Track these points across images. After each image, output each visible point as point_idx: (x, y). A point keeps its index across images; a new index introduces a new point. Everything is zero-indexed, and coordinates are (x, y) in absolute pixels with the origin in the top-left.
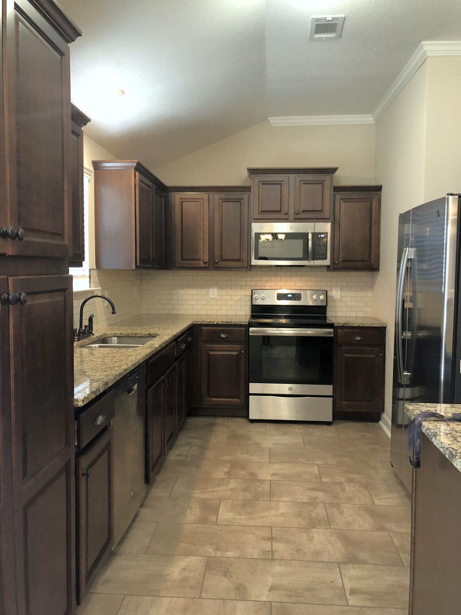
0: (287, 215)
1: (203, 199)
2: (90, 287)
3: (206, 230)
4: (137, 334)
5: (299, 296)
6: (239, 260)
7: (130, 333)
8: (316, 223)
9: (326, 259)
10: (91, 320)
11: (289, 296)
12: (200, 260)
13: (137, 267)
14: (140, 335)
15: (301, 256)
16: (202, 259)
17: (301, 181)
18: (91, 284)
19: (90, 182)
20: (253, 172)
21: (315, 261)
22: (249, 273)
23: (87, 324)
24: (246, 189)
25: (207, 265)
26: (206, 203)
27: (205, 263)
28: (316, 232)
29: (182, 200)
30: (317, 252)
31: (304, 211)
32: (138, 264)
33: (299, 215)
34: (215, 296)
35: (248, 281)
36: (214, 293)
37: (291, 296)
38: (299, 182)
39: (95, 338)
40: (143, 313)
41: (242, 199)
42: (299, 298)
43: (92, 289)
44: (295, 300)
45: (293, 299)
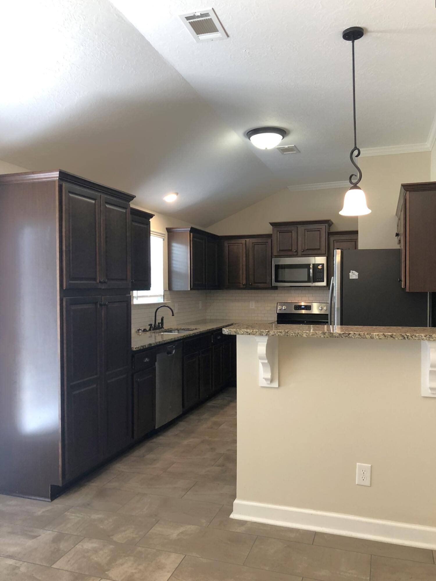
0: (296, 253)
1: (242, 243)
2: (164, 301)
3: (244, 263)
4: (189, 329)
5: (310, 307)
6: (266, 283)
7: (185, 328)
8: (316, 257)
9: (323, 281)
10: (162, 319)
11: (302, 307)
12: (240, 283)
13: (191, 289)
14: (191, 329)
15: (306, 280)
16: (241, 282)
17: (305, 229)
18: (165, 299)
19: (165, 240)
20: (273, 224)
21: (316, 283)
22: (276, 291)
23: (160, 321)
24: (269, 236)
25: (245, 287)
26: (244, 246)
27: (244, 285)
28: (316, 263)
29: (229, 244)
30: (317, 277)
31: (307, 249)
32: (192, 287)
33: (304, 252)
34: (254, 307)
35: (276, 297)
36: (252, 305)
37: (304, 307)
38: (304, 231)
39: (164, 330)
40: (207, 318)
41: (268, 242)
42: (310, 309)
43: (165, 302)
44: (306, 309)
45: (305, 309)
